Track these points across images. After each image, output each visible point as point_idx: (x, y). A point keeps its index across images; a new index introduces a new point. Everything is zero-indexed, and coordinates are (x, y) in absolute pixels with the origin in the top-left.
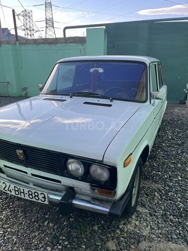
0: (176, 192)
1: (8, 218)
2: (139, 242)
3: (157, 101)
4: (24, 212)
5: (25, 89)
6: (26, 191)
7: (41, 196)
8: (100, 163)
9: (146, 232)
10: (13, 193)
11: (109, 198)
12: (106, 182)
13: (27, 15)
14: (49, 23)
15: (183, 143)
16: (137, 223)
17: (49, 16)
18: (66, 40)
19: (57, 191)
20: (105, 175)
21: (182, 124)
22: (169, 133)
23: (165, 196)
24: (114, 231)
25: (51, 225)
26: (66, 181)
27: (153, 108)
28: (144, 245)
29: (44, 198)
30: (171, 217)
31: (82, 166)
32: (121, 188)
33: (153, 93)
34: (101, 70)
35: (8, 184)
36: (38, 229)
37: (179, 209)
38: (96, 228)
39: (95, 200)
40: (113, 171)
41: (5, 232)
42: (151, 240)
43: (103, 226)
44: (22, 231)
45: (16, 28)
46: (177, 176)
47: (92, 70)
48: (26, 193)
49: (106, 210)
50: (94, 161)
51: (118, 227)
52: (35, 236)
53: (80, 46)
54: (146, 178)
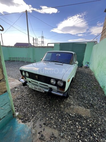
0: (81, 92)
1: (31, 96)
2: (70, 106)
3: (76, 64)
4: (36, 95)
5: (35, 60)
6: (38, 88)
7: (42, 90)
8: (61, 80)
9: (72, 103)
10: (34, 89)
11: (63, 91)
12: (62, 86)
13: (36, 40)
14: (43, 42)
15: (82, 78)
16: (69, 100)
17: (43, 40)
18: (48, 47)
19: (47, 89)
20: (62, 84)
21: (82, 73)
22: (78, 75)
23: (77, 93)
24: (63, 102)
25: (44, 99)
26: (50, 86)
27: (75, 66)
28: (72, 107)
29: (43, 90)
30: (80, 99)
31: (55, 81)
32: (66, 89)
33: (75, 62)
34: (60, 55)
35: (32, 86)
36: (40, 100)
37: (82, 97)
38: (57, 101)
39: (58, 92)
40: (65, 83)
41: (30, 101)
42: (74, 105)
43: (59, 100)
44: (35, 100)
45: (34, 43)
46: (81, 87)
47: (57, 55)
48: (38, 89)
49: (62, 95)
50: (59, 80)
51: (64, 101)
52: (39, 102)
53: (52, 49)
54: (72, 88)
